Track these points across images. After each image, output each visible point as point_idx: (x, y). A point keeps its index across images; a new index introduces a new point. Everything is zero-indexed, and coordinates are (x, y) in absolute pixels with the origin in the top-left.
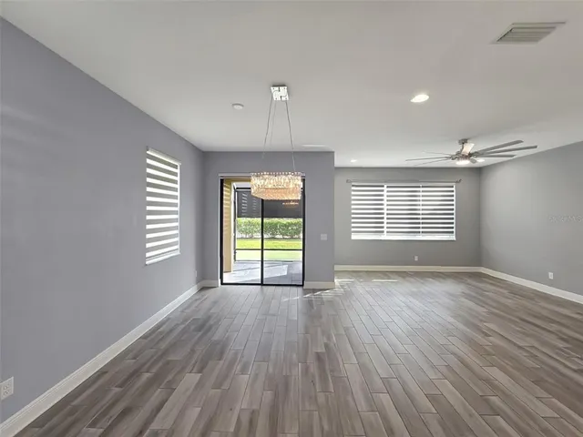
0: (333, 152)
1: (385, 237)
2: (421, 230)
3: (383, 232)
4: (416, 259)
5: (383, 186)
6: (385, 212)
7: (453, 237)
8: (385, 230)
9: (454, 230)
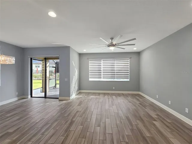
0: (70, 47)
1: (102, 80)
2: (116, 77)
3: (101, 78)
4: (114, 88)
5: (101, 60)
6: (102, 70)
7: (128, 80)
8: (102, 77)
9: (129, 77)
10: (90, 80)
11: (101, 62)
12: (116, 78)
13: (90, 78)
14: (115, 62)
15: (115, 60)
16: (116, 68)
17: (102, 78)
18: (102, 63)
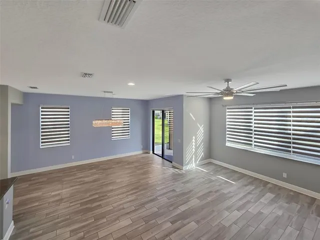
1: (253, 149)
5: (252, 108)
8: (253, 143)
10: (228, 144)
11: (251, 112)
12: (294, 152)
13: (228, 141)
14: (290, 112)
15: (290, 108)
16: (292, 128)
17: (253, 146)
18: (253, 114)
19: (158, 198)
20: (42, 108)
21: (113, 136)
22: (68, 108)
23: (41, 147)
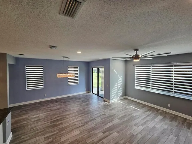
1: (151, 90)
2: (173, 90)
4: (169, 105)
5: (150, 66)
6: (151, 78)
10: (136, 87)
11: (150, 68)
12: (174, 92)
13: (136, 85)
14: (173, 69)
15: (173, 66)
16: (174, 78)
17: (151, 88)
18: (151, 70)
19: (96, 119)
20: (27, 67)
21: (69, 83)
22: (42, 67)
23: (27, 90)
